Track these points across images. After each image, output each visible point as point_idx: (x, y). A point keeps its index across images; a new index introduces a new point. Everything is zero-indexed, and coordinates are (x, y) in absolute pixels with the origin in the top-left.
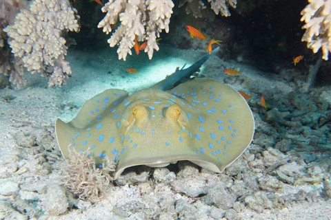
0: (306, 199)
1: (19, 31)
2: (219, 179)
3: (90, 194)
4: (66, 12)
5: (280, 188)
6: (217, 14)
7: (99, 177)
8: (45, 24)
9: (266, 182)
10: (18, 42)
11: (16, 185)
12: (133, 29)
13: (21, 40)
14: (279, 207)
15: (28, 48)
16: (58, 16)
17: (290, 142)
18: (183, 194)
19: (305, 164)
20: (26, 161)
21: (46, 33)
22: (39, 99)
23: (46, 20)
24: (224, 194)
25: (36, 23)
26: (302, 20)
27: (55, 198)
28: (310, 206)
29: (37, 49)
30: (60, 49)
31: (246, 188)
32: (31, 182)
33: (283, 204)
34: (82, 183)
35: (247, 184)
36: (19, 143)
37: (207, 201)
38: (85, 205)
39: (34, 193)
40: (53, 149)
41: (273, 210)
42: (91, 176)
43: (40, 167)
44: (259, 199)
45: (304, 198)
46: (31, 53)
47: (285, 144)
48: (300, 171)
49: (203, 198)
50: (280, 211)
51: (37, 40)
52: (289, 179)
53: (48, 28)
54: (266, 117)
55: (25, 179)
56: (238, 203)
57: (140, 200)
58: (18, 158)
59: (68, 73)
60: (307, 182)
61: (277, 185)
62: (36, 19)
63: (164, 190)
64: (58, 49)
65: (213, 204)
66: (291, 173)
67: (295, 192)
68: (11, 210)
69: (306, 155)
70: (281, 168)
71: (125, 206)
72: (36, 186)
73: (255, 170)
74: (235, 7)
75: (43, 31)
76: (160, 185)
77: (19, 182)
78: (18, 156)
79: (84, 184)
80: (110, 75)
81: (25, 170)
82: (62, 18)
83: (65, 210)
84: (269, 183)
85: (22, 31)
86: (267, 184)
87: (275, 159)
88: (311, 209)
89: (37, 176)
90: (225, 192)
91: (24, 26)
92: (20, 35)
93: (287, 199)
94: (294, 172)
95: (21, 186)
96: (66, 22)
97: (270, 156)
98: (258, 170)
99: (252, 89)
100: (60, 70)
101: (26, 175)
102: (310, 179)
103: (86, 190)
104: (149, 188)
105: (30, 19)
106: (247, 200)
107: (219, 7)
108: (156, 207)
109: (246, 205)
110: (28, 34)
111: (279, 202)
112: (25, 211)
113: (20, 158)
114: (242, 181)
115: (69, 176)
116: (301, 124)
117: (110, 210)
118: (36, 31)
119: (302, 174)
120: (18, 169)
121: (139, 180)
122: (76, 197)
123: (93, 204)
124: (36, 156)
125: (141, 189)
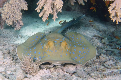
0: (114, 74)
1: (5, 10)
2: (81, 67)
3: (32, 72)
4: (22, 3)
5: (105, 70)
6: (80, 4)
7: (35, 66)
8: (14, 8)
9: (99, 68)
10: (4, 15)
11: (4, 69)
12: (48, 11)
13: (6, 14)
14: (104, 77)
15: (8, 17)
16: (19, 5)
17: (111, 52)
18: (67, 72)
19: (115, 61)
20: (6, 60)
21: (15, 11)
22: (8, 33)
23: (15, 6)
24: (83, 72)
25: (11, 7)
26: (108, 11)
27: (20, 73)
28: (115, 77)
29: (11, 17)
30: (20, 17)
31: (91, 70)
32: (9, 67)
33: (105, 76)
34: (29, 68)
35: (92, 69)
36: (3, 52)
37: (76, 75)
38: (30, 76)
39: (11, 72)
40: (16, 55)
41: (101, 78)
42: (32, 65)
43: (12, 62)
44: (96, 74)
45: (113, 74)
46: (9, 18)
47: (108, 53)
48: (113, 64)
49: (75, 74)
50: (104, 79)
51: (11, 14)
52: (108, 67)
53: (16, 9)
54: (102, 41)
55: (7, 66)
56: (88, 76)
57: (51, 74)
58: (3, 58)
59: (22, 25)
60: (116, 68)
61: (104, 69)
62: (11, 6)
63: (60, 71)
64: (19, 17)
65: (79, 76)
66: (110, 65)
67: (111, 72)
68: (4, 77)
69: (116, 57)
70: (106, 63)
71: (45, 77)
72: (11, 69)
73: (96, 63)
74: (87, 2)
75: (14, 10)
76: (58, 69)
77: (5, 67)
78: (4, 57)
79: (29, 69)
80: (36, 23)
81: (6, 63)
82: (21, 5)
83: (23, 78)
84: (101, 68)
85: (6, 10)
86: (100, 69)
87: (104, 59)
88: (115, 78)
89: (11, 65)
90: (83, 71)
91: (7, 8)
92: (5, 12)
93: (106, 74)
94: (111, 64)
95: (6, 69)
96: (23, 7)
97: (102, 58)
98: (97, 63)
99: (97, 29)
100: (19, 24)
101: (7, 65)
102: (117, 67)
103: (30, 71)
104: (54, 70)
105: (9, 6)
106: (92, 74)
107: (81, 2)
108: (57, 77)
109: (91, 76)
110: (8, 11)
111: (103, 75)
112: (9, 78)
113: (4, 58)
114: (90, 68)
115: (23, 65)
116: (116, 45)
117: (40, 78)
118: (11, 10)
119: (114, 65)
120: (4, 63)
121: (50, 67)
122: (27, 73)
123: (33, 76)
124: (9, 58)
125: (51, 70)
